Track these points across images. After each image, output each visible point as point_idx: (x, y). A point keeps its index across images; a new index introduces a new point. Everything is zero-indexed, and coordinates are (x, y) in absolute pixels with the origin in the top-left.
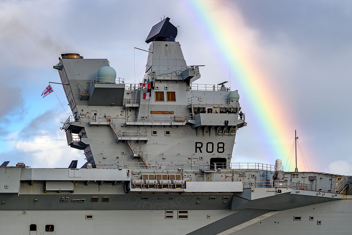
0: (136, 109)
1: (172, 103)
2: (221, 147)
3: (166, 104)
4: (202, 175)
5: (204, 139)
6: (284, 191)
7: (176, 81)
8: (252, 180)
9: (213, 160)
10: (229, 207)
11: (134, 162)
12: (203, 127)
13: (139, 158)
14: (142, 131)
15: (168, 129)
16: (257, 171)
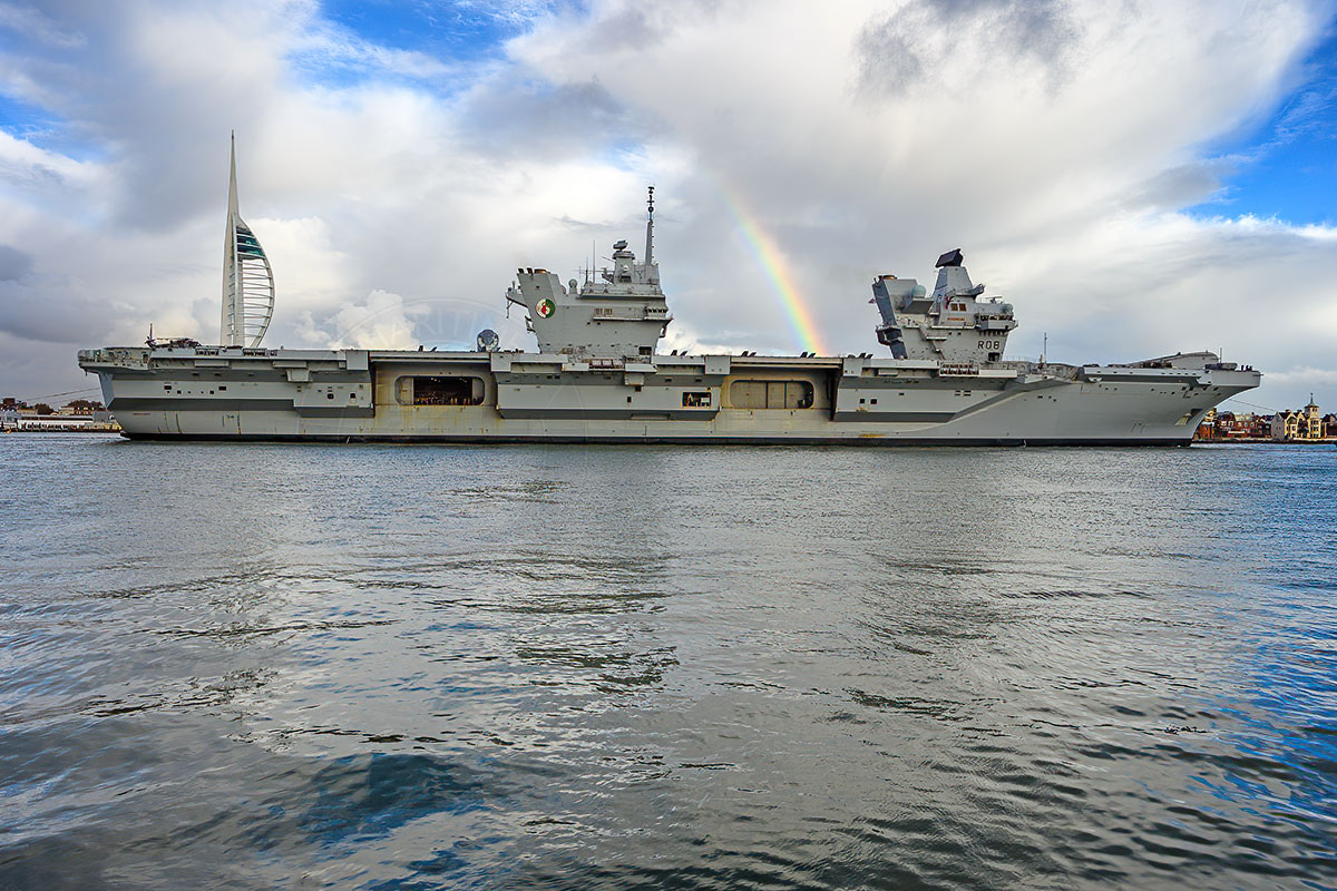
0: (936, 317)
1: (963, 312)
2: (996, 344)
3: (959, 312)
4: (987, 365)
5: (985, 339)
6: (1049, 377)
7: (966, 296)
8: (1022, 369)
9: (990, 354)
10: (1002, 388)
11: (935, 355)
12: (990, 331)
13: (939, 352)
14: (942, 332)
15: (959, 332)
16: (1025, 363)
